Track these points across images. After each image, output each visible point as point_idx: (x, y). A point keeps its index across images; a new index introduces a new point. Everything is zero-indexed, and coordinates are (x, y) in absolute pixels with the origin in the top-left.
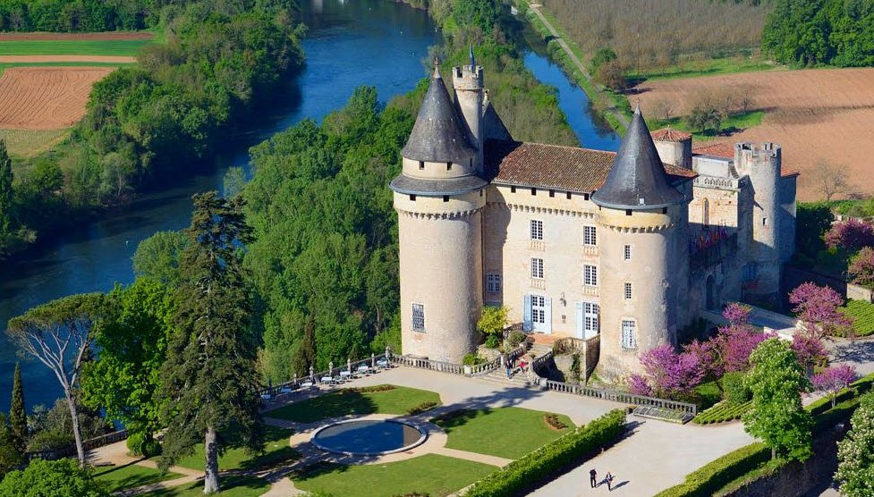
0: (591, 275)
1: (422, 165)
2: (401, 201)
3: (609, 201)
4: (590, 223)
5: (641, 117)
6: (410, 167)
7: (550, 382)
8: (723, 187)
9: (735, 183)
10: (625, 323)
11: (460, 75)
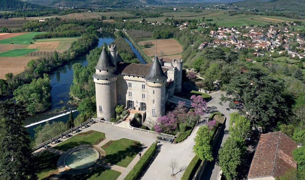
0: (143, 96)
1: (100, 71)
2: (95, 80)
3: (149, 80)
4: (143, 84)
5: (157, 58)
6: (97, 71)
7: (134, 128)
8: (171, 70)
9: (174, 69)
10: (153, 110)
11: (110, 47)
